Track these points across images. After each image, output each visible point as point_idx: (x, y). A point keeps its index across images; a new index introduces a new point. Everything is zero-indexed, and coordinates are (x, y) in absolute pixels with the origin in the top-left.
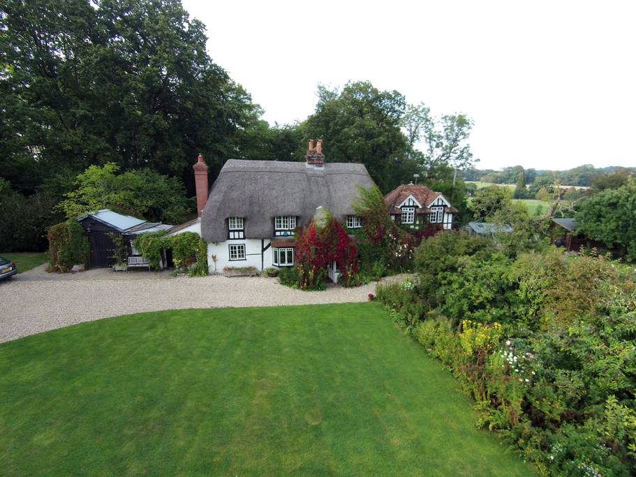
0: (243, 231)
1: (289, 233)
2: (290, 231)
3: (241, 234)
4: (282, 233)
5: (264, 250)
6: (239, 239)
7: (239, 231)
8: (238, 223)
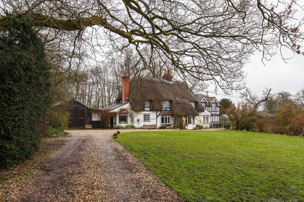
0: (149, 107)
1: (167, 109)
2: (168, 108)
3: (149, 108)
4: (165, 109)
5: (157, 117)
6: (148, 111)
7: (148, 107)
8: (147, 103)
